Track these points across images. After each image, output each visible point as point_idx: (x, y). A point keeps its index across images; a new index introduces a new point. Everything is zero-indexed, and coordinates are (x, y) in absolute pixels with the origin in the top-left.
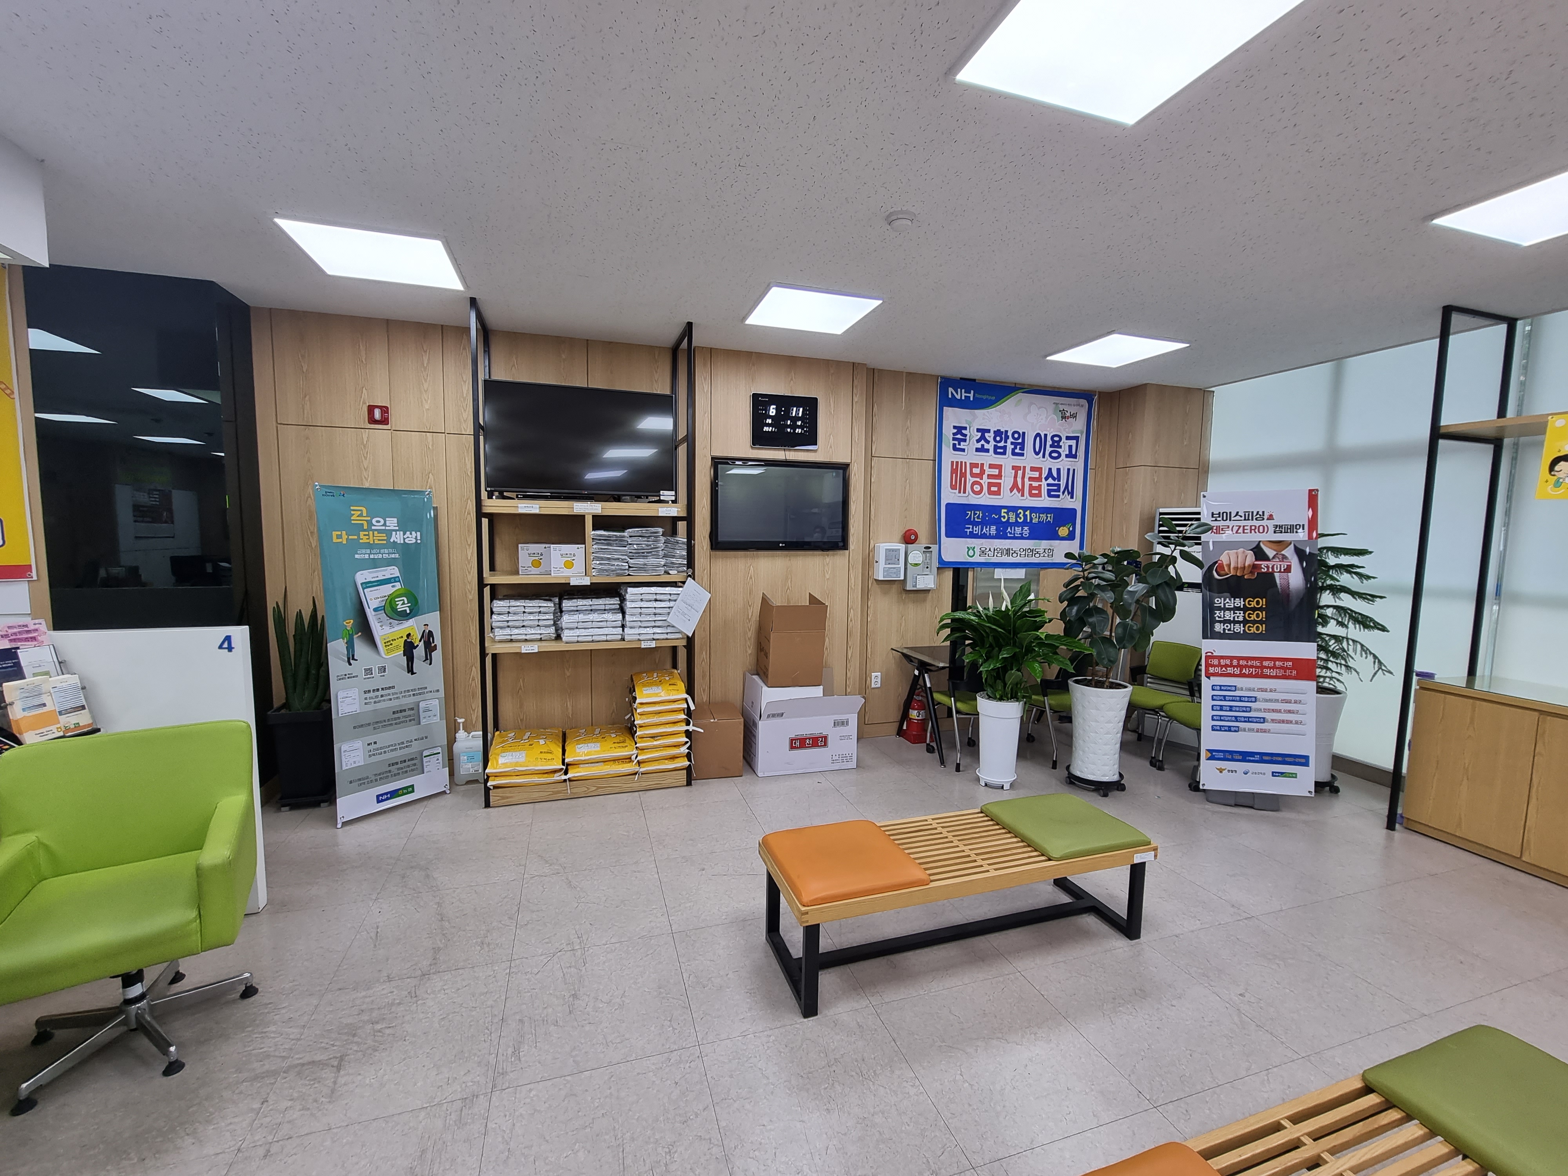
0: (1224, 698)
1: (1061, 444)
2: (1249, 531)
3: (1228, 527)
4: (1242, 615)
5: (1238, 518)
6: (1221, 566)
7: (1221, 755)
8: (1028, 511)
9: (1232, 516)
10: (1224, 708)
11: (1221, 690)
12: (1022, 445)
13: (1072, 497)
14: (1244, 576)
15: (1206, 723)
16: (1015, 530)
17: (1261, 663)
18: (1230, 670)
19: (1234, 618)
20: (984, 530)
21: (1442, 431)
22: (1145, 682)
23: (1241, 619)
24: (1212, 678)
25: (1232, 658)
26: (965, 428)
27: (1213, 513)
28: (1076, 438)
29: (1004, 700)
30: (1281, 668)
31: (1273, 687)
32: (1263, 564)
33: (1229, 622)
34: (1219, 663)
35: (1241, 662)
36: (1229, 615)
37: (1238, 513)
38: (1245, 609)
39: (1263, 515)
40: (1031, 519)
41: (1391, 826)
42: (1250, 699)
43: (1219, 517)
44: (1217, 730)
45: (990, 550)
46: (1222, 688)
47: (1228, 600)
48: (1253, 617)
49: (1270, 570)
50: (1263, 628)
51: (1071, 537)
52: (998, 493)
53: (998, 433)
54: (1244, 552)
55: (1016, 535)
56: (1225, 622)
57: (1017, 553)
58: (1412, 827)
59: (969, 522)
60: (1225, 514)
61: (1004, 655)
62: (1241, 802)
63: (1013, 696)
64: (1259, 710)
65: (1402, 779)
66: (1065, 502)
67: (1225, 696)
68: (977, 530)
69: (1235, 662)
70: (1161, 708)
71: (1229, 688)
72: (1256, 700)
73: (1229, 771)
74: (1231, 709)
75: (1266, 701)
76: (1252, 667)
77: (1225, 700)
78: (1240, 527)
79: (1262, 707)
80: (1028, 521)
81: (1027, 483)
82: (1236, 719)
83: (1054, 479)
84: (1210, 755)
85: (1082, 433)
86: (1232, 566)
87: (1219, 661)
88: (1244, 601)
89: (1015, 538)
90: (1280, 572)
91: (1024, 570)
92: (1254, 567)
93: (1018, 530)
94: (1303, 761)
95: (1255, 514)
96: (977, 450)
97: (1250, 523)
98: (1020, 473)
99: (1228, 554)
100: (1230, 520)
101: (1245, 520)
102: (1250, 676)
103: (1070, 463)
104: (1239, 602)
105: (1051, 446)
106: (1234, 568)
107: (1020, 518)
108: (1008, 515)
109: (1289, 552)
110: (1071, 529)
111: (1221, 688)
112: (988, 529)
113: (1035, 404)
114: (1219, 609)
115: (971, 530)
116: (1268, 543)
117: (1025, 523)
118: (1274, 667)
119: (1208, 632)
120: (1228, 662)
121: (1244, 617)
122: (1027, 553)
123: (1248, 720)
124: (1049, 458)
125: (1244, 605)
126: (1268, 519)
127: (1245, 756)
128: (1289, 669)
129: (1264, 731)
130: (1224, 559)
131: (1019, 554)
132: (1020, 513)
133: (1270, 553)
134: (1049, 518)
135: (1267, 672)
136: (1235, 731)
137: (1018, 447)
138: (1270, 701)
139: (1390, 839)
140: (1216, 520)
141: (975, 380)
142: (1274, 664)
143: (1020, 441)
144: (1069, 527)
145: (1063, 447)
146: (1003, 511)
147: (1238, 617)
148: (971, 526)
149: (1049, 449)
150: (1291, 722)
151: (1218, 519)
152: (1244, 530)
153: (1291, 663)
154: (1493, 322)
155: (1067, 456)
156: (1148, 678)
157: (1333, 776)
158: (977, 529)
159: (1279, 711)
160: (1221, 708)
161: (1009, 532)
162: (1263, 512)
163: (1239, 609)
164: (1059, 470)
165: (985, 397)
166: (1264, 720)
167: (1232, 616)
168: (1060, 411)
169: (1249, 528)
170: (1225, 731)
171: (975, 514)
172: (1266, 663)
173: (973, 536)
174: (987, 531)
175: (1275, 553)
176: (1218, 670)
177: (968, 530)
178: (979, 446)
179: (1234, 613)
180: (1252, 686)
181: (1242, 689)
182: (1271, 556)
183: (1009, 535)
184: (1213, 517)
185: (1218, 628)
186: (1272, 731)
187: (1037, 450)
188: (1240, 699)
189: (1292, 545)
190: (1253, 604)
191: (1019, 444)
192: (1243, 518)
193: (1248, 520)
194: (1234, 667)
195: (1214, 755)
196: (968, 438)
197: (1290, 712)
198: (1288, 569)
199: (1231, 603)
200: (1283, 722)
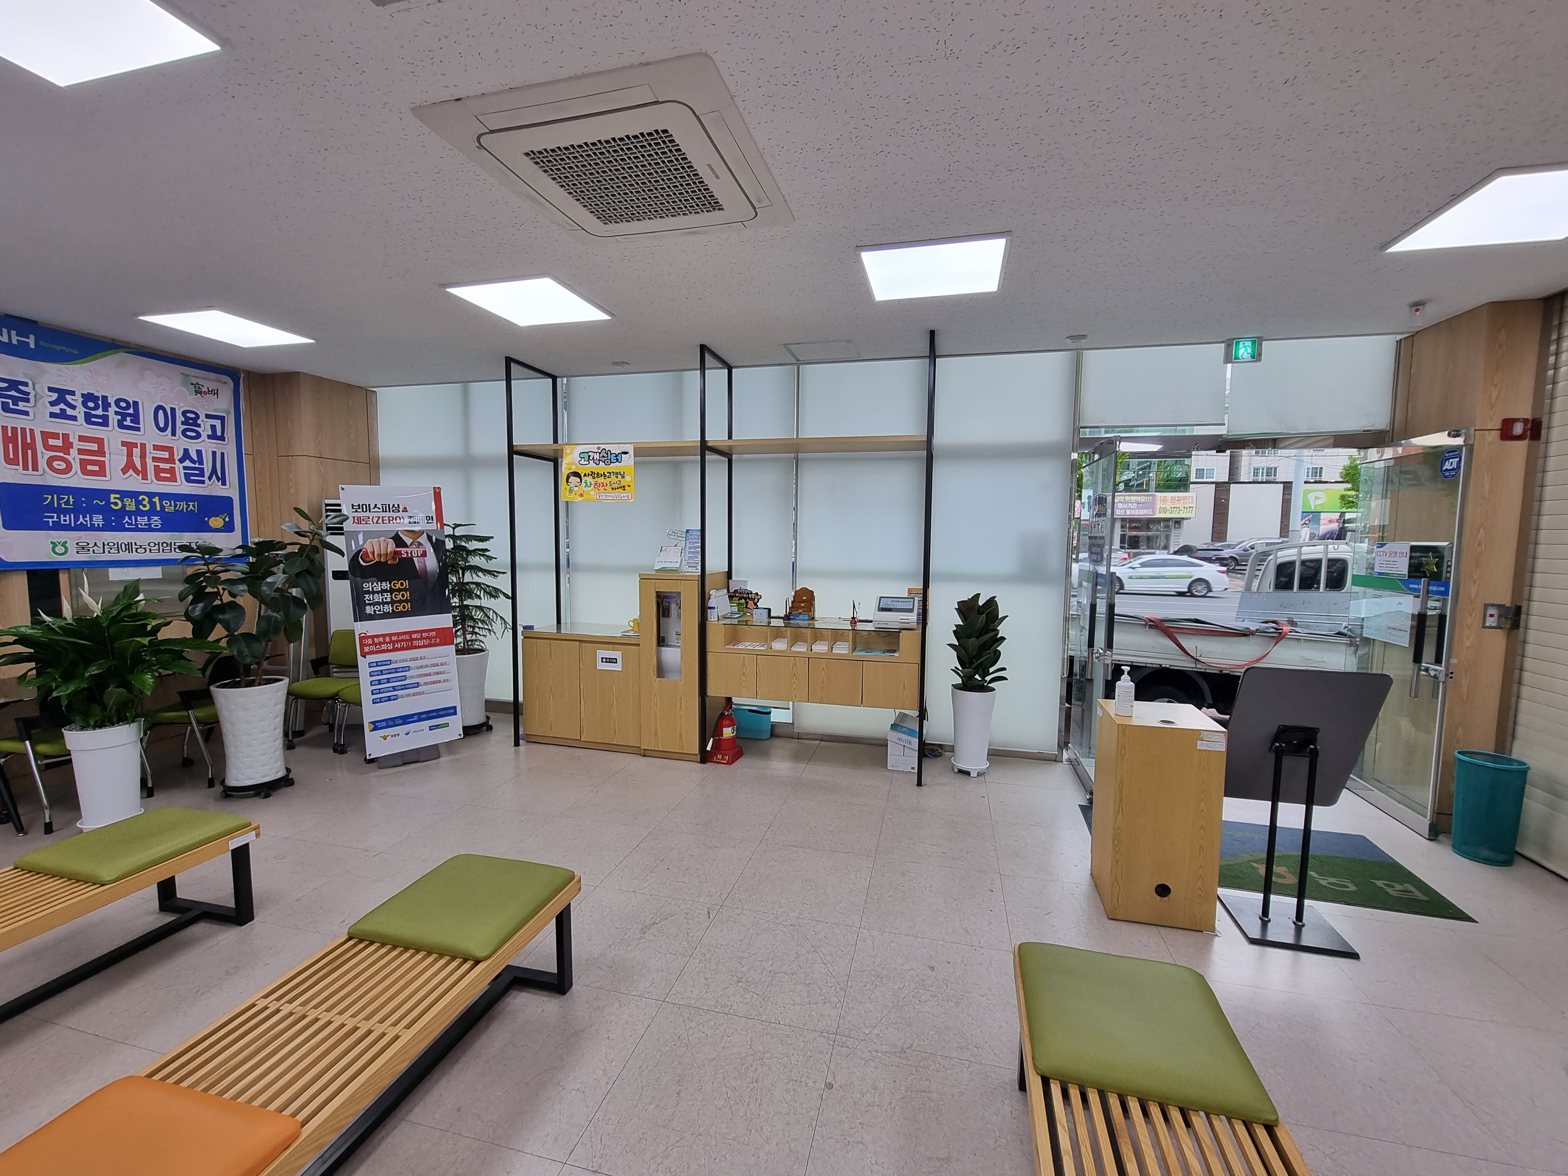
0: (381, 672)
1: (199, 422)
2: (387, 522)
3: (369, 518)
4: (389, 596)
5: (376, 510)
6: (366, 553)
7: (384, 724)
8: (157, 498)
9: (371, 508)
10: (382, 681)
11: (377, 666)
12: (136, 418)
13: (224, 484)
14: (387, 562)
15: (366, 698)
16: (136, 520)
17: (411, 636)
18: (384, 647)
19: (382, 599)
20: (81, 520)
21: (515, 449)
22: (331, 673)
23: (389, 600)
24: (367, 657)
25: (384, 636)
26: (26, 384)
27: (352, 505)
28: (222, 419)
29: (105, 726)
30: (427, 638)
31: (422, 655)
32: (403, 550)
33: (378, 603)
34: (373, 641)
35: (393, 638)
36: (378, 598)
37: (376, 505)
38: (391, 591)
39: (399, 507)
40: (162, 507)
41: (517, 744)
42: (404, 669)
43: (359, 508)
44: (378, 702)
45: (96, 544)
46: (379, 664)
47: (375, 584)
48: (400, 597)
49: (410, 555)
50: (408, 606)
51: (229, 527)
52: (102, 473)
53: (88, 397)
54: (385, 540)
55: (139, 526)
56: (374, 604)
57: (145, 548)
58: (532, 740)
59: (50, 508)
60: (364, 506)
61: (94, 670)
62: (407, 759)
63: (119, 718)
64: (413, 677)
65: (520, 706)
66: (214, 489)
67: (381, 671)
68: (65, 519)
69: (388, 639)
70: (337, 694)
71: (384, 663)
72: (409, 668)
73: (392, 736)
74: (388, 681)
75: (418, 668)
76: (403, 640)
77: (382, 674)
78: (379, 517)
79: (415, 674)
80: (158, 509)
81: (151, 465)
82: (394, 689)
83: (193, 462)
84: (373, 726)
85: (228, 413)
86: (376, 554)
87: (373, 640)
88: (390, 584)
89: (137, 529)
90: (418, 556)
91: (160, 568)
92: (396, 553)
93: (142, 521)
94: (452, 711)
95: (391, 507)
96: (52, 415)
97: (387, 514)
98: (137, 452)
99: (371, 542)
100: (370, 511)
101: (383, 511)
102: (402, 649)
103: (215, 445)
104: (386, 585)
105: (183, 423)
106: (378, 555)
107: (145, 506)
108: (122, 501)
109: (423, 539)
110: (227, 519)
111: (377, 664)
112: (88, 519)
113: (150, 370)
114: (368, 592)
115: (55, 519)
116: (405, 532)
117: (152, 512)
118: (422, 638)
119: (360, 615)
120: (381, 639)
121: (391, 598)
122: (161, 548)
123: (405, 687)
124: (181, 436)
125: (390, 587)
126: (403, 511)
127: (405, 720)
128: (434, 638)
129: (420, 694)
130: (368, 547)
131: (148, 550)
132: (144, 499)
133: (408, 541)
134: (191, 506)
135: (415, 643)
136: (394, 699)
137: (128, 419)
138: (421, 667)
139: (517, 753)
140: (356, 511)
141: (35, 322)
142: (421, 636)
143: (131, 411)
144: (223, 517)
145: (202, 426)
146: (113, 496)
147: (386, 598)
148: (55, 515)
149: (180, 427)
150: (440, 682)
151: (358, 510)
152: (383, 520)
153: (434, 633)
154: (540, 376)
155: (209, 437)
156: (333, 668)
157: (488, 718)
158: (67, 518)
159: (429, 675)
160: (380, 682)
161: (127, 522)
162: (398, 505)
163: (386, 591)
164: (199, 452)
165: (58, 348)
166: (418, 685)
167: (381, 598)
168: (192, 384)
169: (387, 518)
170: (385, 701)
171: (59, 499)
172: (414, 636)
173: (58, 527)
174: (86, 521)
175: (412, 540)
176: (373, 648)
177: (50, 520)
178: (56, 409)
179: (382, 595)
180: (404, 658)
181: (396, 662)
182: (409, 544)
183: (127, 526)
184: (353, 508)
185: (369, 610)
186: (426, 692)
187: (162, 425)
188: (396, 670)
189: (425, 534)
190: (398, 586)
191: (129, 415)
192: (381, 510)
193: (386, 511)
194: (387, 643)
195: (376, 726)
196: (31, 397)
197: (438, 673)
198: (424, 554)
199: (378, 587)
200: (434, 682)
